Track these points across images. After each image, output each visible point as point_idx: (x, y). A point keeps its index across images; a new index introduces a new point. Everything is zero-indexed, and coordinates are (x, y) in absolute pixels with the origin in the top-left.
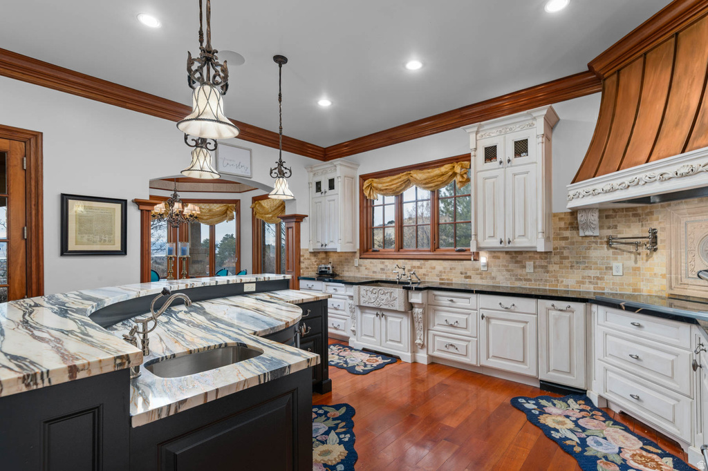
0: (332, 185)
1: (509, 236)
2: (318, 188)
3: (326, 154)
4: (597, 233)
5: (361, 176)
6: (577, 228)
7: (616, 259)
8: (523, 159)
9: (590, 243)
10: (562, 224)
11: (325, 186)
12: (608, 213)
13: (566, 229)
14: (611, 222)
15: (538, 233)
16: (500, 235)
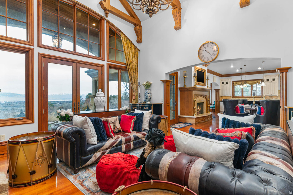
0: (227, 83)
1: (272, 93)
2: (223, 83)
3: (222, 76)
5: (232, 81)
8: (274, 82)
15: (277, 93)
16: (270, 93)
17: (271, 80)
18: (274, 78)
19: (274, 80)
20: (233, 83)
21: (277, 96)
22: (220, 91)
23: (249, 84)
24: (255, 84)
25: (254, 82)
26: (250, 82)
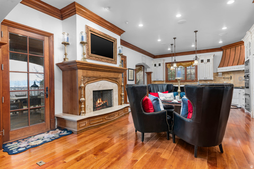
0: (160, 65)
1: (206, 77)
2: (155, 65)
3: (154, 57)
4: (221, 76)
5: (166, 63)
6: (218, 76)
7: (225, 81)
8: (209, 63)
9: (220, 78)
10: (215, 75)
11: (157, 65)
12: (223, 73)
13: (216, 76)
14: (224, 74)
15: (212, 76)
16: (205, 77)
17: (205, 61)
18: (208, 59)
19: (208, 61)
20: (167, 65)
21: (212, 80)
22: (152, 75)
23: (182, 65)
24: (189, 66)
25: (188, 63)
26: (184, 64)
